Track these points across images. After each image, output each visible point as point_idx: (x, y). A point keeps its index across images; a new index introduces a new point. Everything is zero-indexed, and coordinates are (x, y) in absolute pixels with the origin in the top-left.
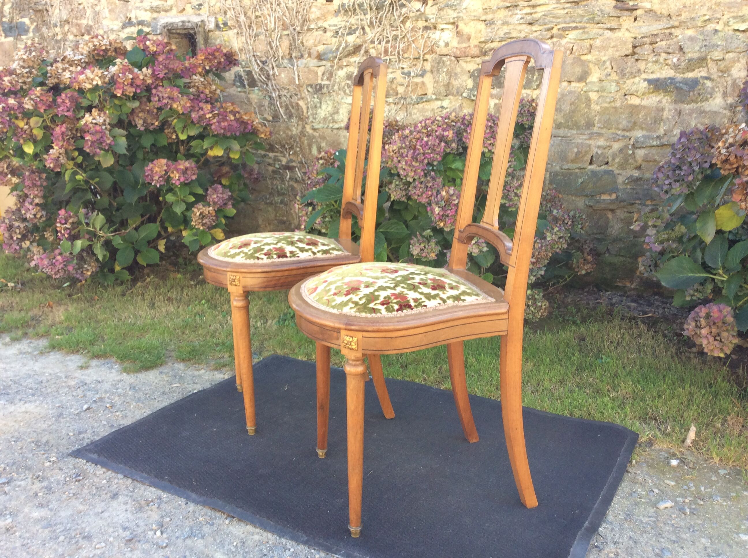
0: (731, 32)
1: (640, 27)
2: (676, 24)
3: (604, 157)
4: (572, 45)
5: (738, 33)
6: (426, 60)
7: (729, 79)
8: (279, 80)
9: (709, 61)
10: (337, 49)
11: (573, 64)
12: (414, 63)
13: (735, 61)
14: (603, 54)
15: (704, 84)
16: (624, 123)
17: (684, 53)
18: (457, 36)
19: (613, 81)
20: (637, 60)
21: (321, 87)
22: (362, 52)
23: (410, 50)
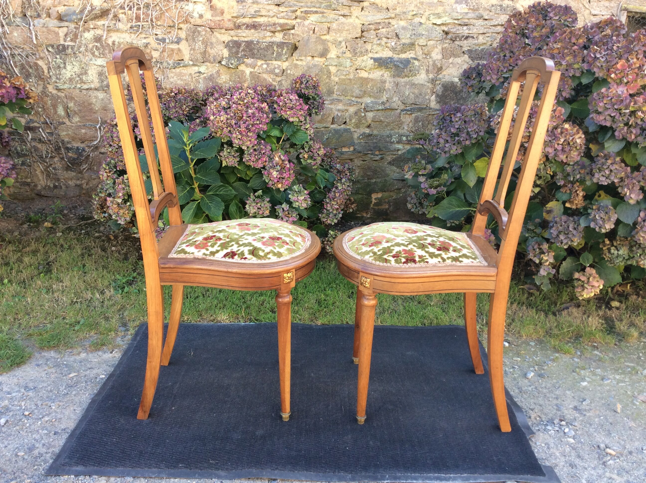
0: (431, 25)
1: (367, 16)
2: (393, 16)
3: (343, 119)
4: (314, 26)
5: (435, 26)
6: (181, 29)
7: (430, 60)
8: (11, 39)
9: (417, 46)
10: (82, 11)
11: (316, 42)
12: (169, 30)
13: (435, 47)
14: (338, 35)
15: (414, 63)
16: (357, 92)
17: (399, 38)
18: (211, 10)
19: (348, 58)
20: (365, 42)
21: (65, 48)
22: (111, 16)
23: (163, 18)
